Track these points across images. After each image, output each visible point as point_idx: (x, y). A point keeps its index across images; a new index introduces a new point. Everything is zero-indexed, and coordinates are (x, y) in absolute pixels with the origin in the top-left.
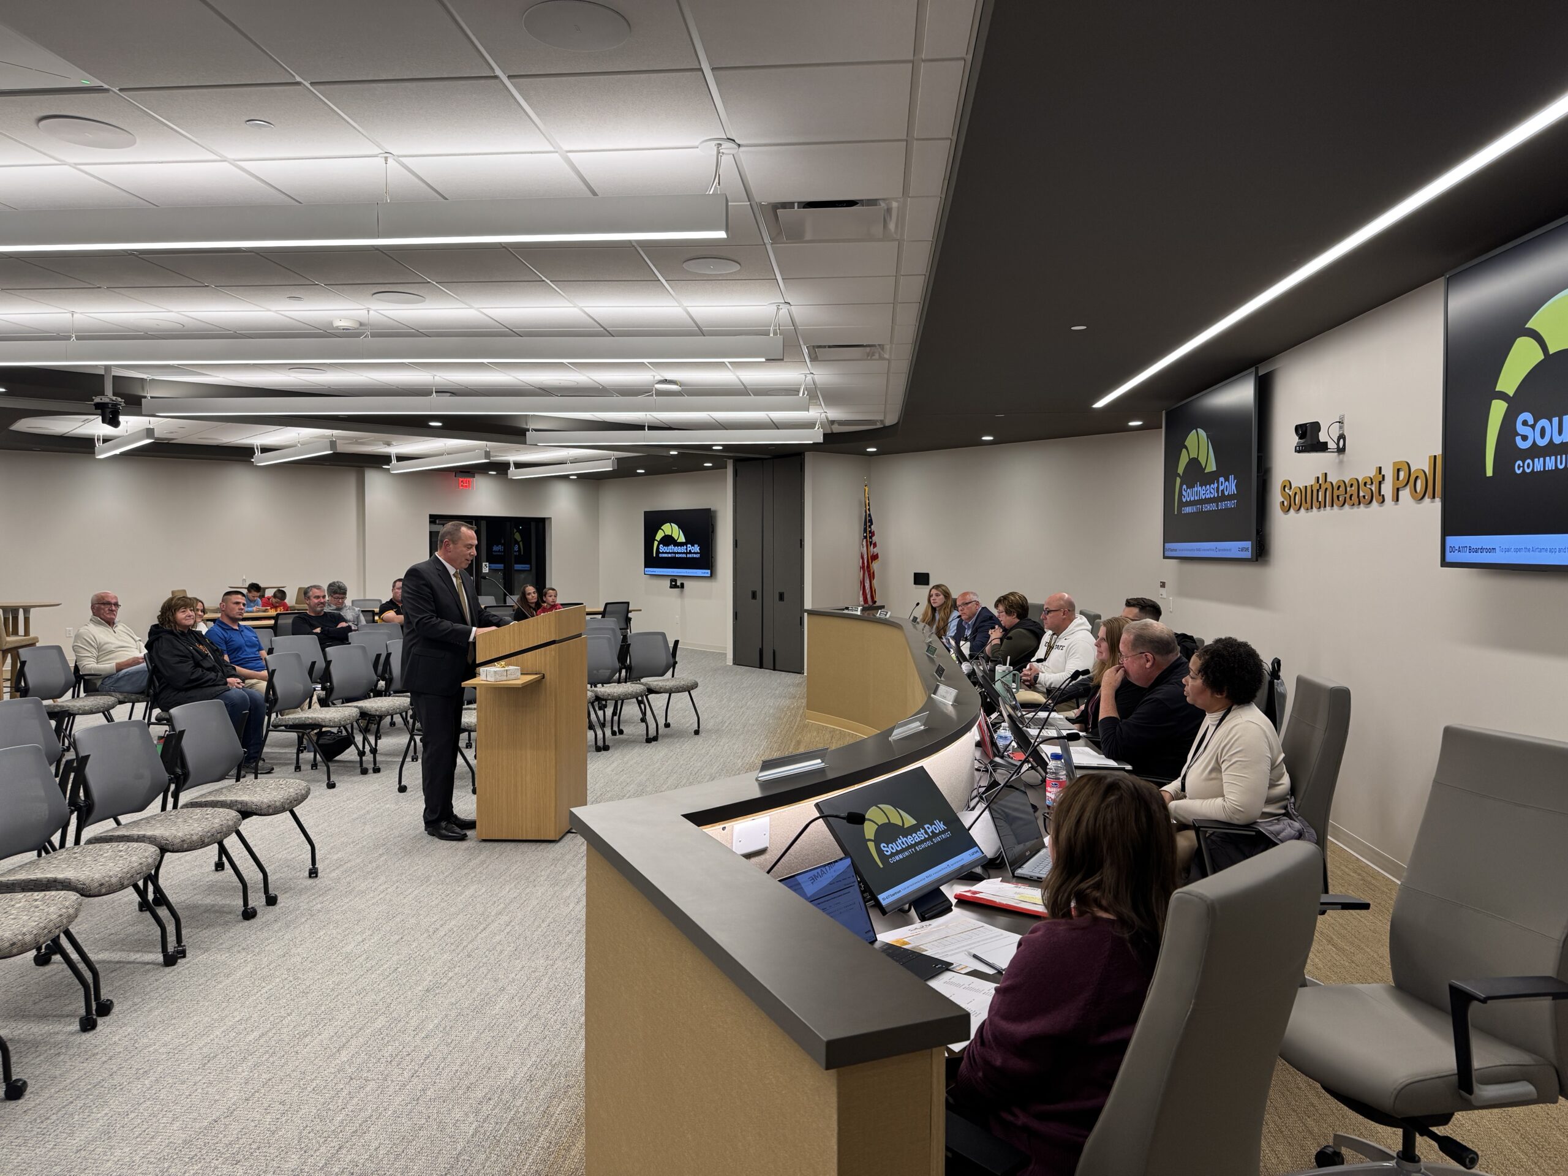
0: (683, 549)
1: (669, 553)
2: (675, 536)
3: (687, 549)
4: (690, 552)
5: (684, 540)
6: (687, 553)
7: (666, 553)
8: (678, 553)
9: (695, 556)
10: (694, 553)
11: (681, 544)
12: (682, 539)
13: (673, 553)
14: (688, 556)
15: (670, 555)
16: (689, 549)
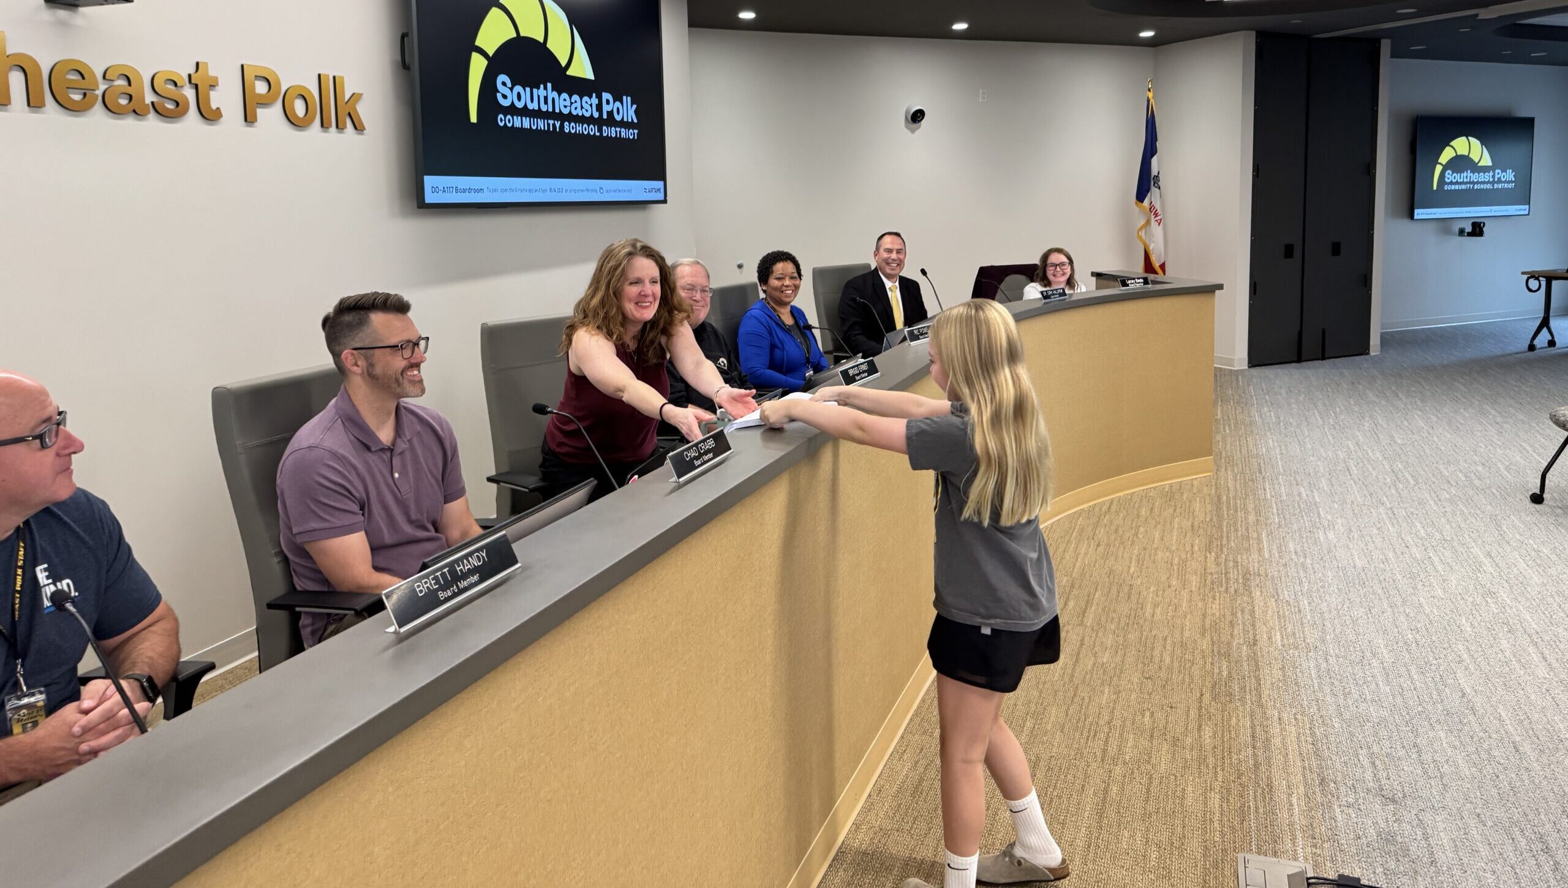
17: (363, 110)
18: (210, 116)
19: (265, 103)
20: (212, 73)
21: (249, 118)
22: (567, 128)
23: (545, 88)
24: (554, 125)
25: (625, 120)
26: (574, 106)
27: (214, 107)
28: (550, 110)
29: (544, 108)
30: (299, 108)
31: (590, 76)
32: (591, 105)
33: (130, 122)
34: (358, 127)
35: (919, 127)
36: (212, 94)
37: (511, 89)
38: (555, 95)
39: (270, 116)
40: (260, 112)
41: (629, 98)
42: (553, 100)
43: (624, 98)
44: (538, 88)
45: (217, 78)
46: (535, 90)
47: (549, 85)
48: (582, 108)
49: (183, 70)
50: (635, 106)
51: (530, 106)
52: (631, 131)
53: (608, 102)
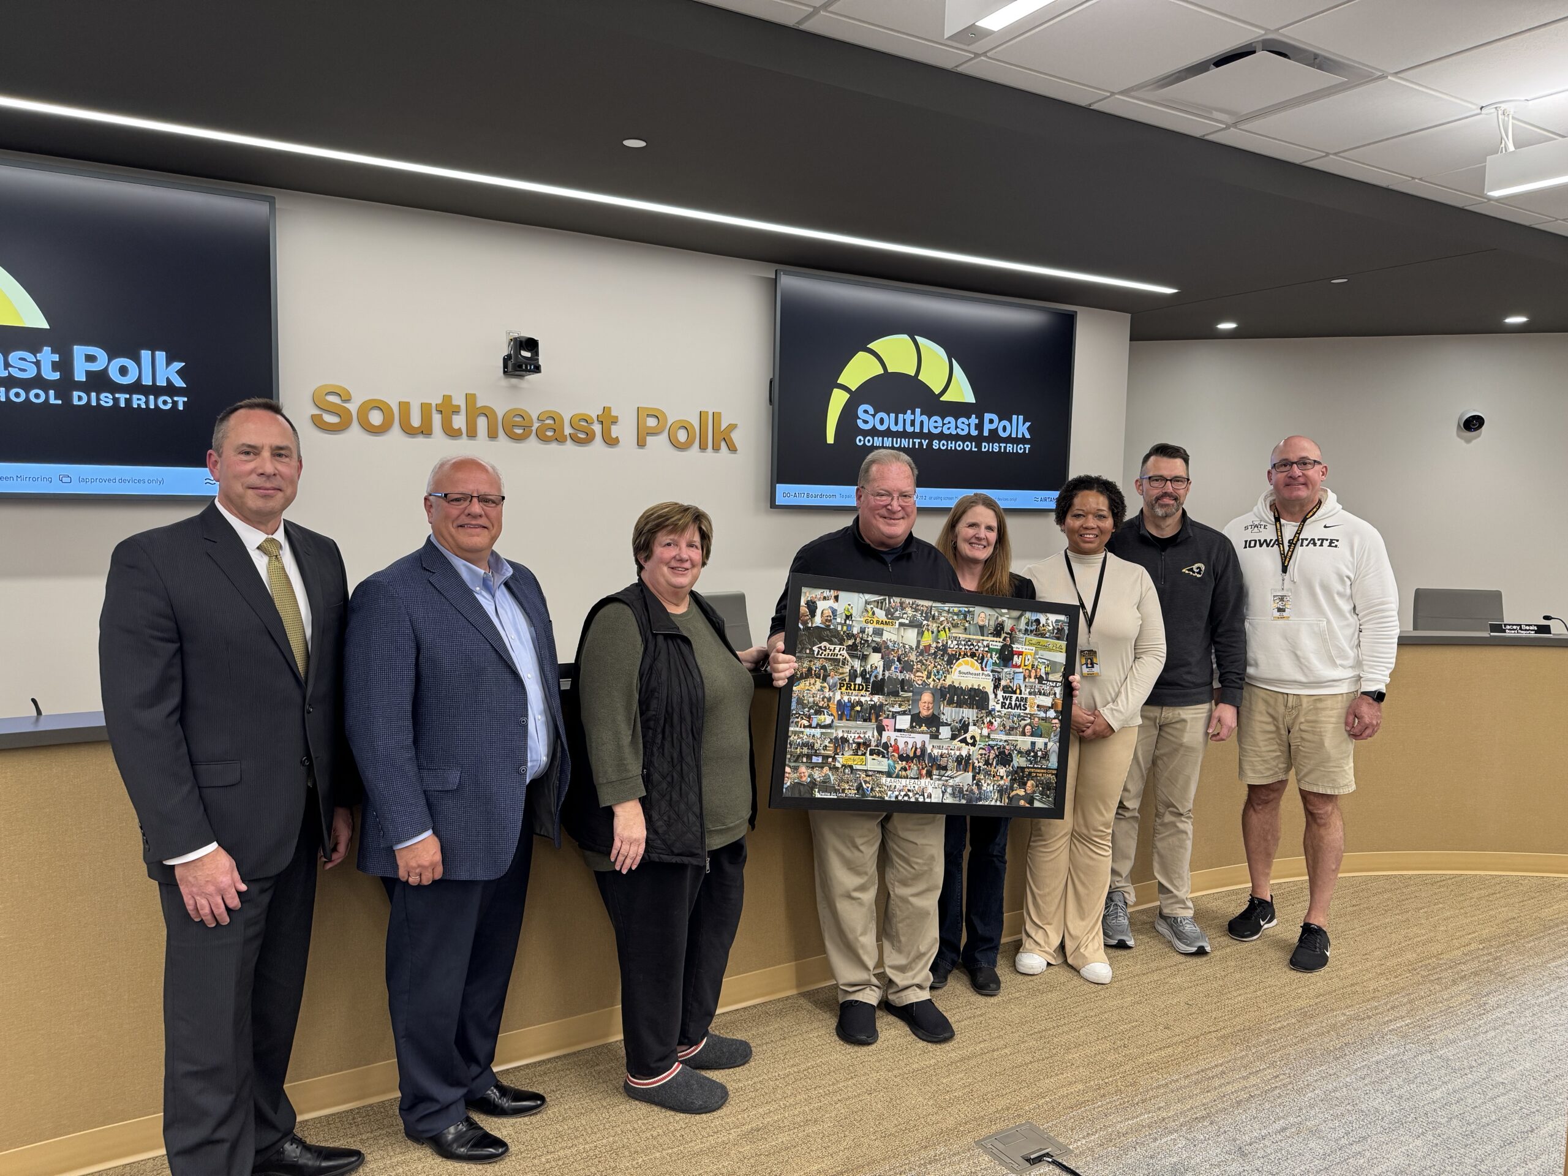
17: (735, 436)
18: (611, 442)
19: (654, 433)
20: (614, 413)
21: (641, 444)
22: (936, 445)
23: (913, 413)
24: (921, 444)
25: (1014, 436)
26: (946, 427)
27: (614, 436)
28: (917, 430)
29: (909, 429)
30: (682, 436)
31: (971, 399)
32: (969, 425)
33: (554, 446)
34: (732, 449)
35: (1479, 436)
36: (613, 427)
37: (874, 416)
38: (925, 418)
39: (658, 443)
40: (649, 439)
41: (1021, 417)
42: (922, 423)
43: (1014, 417)
44: (905, 413)
45: (617, 417)
46: (901, 416)
47: (918, 411)
48: (957, 427)
49: (594, 412)
50: (1028, 424)
51: (894, 428)
52: (1021, 446)
53: (991, 421)
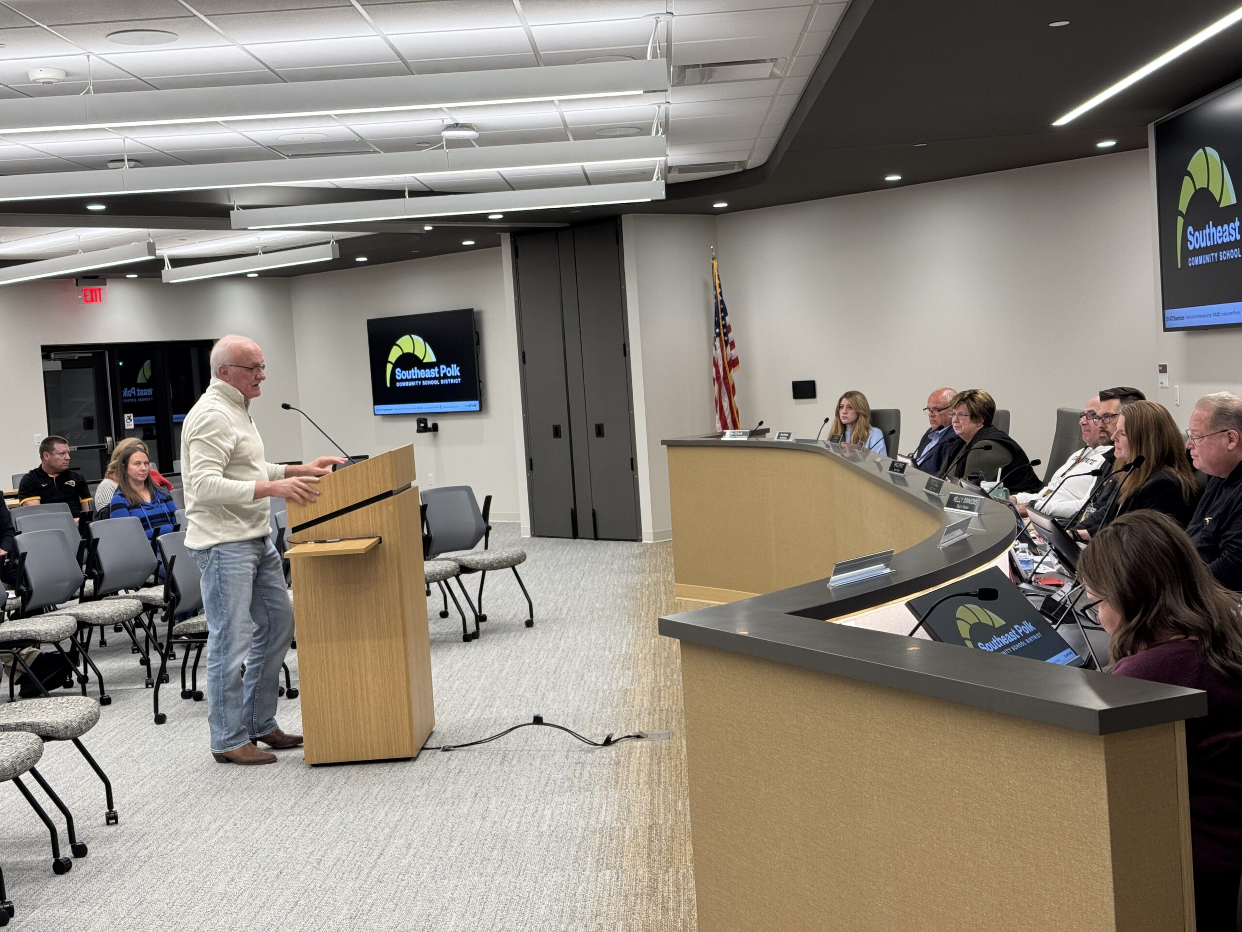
0: (434, 373)
1: (412, 380)
2: (420, 354)
3: (439, 372)
4: (445, 377)
5: (434, 359)
6: (439, 379)
7: (407, 380)
8: (425, 379)
9: (452, 381)
10: (452, 377)
11: (430, 366)
12: (431, 357)
13: (418, 379)
14: (442, 382)
15: (412, 384)
16: (442, 372)
